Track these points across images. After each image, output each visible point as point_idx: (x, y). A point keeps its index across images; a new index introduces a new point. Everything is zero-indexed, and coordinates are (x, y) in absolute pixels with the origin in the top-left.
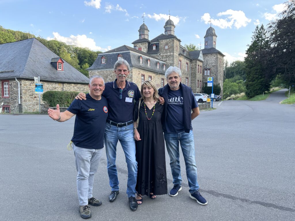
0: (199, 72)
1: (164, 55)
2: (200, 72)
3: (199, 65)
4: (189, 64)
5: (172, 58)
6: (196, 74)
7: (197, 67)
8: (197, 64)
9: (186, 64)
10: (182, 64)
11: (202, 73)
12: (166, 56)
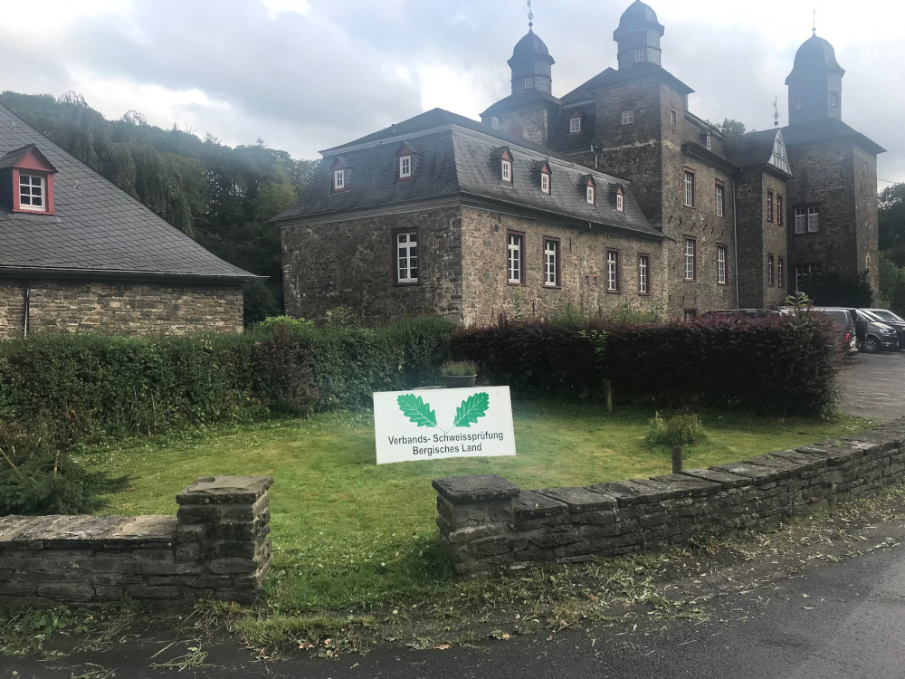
0: (772, 221)
1: (616, 152)
2: (775, 220)
3: (770, 193)
4: (727, 189)
5: (652, 162)
6: (760, 231)
7: (765, 198)
8: (764, 188)
9: (714, 186)
10: (697, 188)
11: (785, 225)
12: (627, 152)
